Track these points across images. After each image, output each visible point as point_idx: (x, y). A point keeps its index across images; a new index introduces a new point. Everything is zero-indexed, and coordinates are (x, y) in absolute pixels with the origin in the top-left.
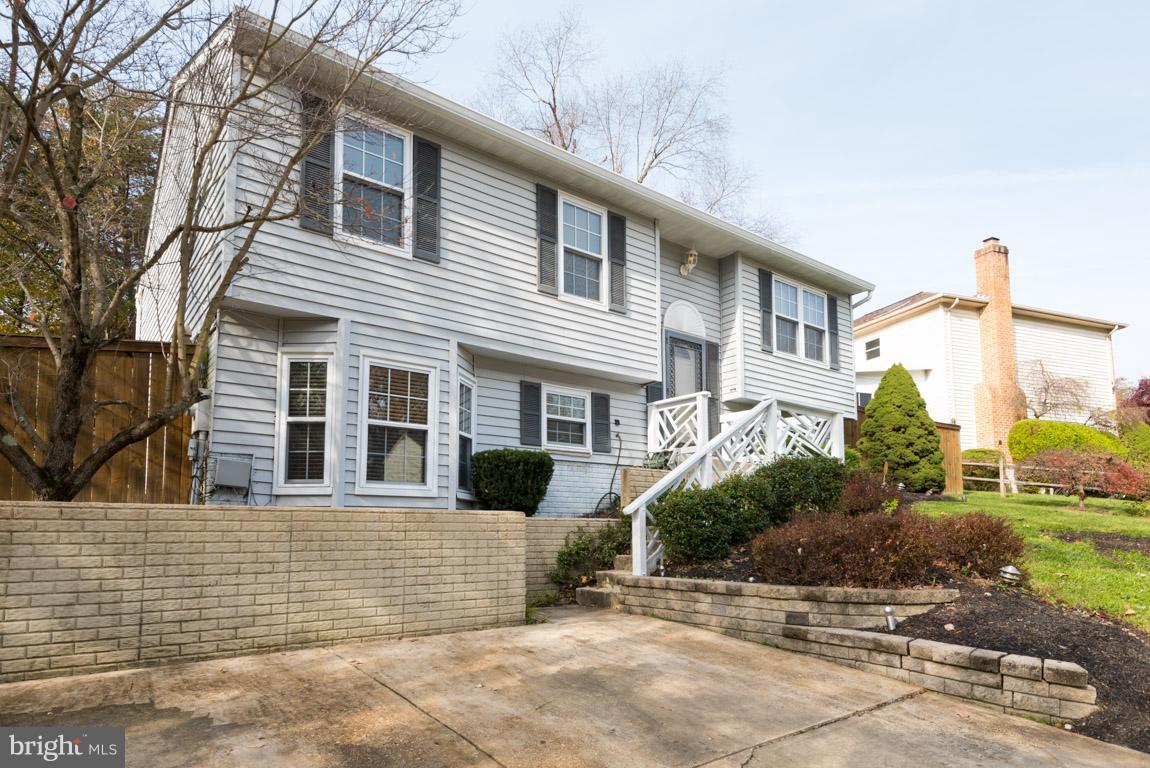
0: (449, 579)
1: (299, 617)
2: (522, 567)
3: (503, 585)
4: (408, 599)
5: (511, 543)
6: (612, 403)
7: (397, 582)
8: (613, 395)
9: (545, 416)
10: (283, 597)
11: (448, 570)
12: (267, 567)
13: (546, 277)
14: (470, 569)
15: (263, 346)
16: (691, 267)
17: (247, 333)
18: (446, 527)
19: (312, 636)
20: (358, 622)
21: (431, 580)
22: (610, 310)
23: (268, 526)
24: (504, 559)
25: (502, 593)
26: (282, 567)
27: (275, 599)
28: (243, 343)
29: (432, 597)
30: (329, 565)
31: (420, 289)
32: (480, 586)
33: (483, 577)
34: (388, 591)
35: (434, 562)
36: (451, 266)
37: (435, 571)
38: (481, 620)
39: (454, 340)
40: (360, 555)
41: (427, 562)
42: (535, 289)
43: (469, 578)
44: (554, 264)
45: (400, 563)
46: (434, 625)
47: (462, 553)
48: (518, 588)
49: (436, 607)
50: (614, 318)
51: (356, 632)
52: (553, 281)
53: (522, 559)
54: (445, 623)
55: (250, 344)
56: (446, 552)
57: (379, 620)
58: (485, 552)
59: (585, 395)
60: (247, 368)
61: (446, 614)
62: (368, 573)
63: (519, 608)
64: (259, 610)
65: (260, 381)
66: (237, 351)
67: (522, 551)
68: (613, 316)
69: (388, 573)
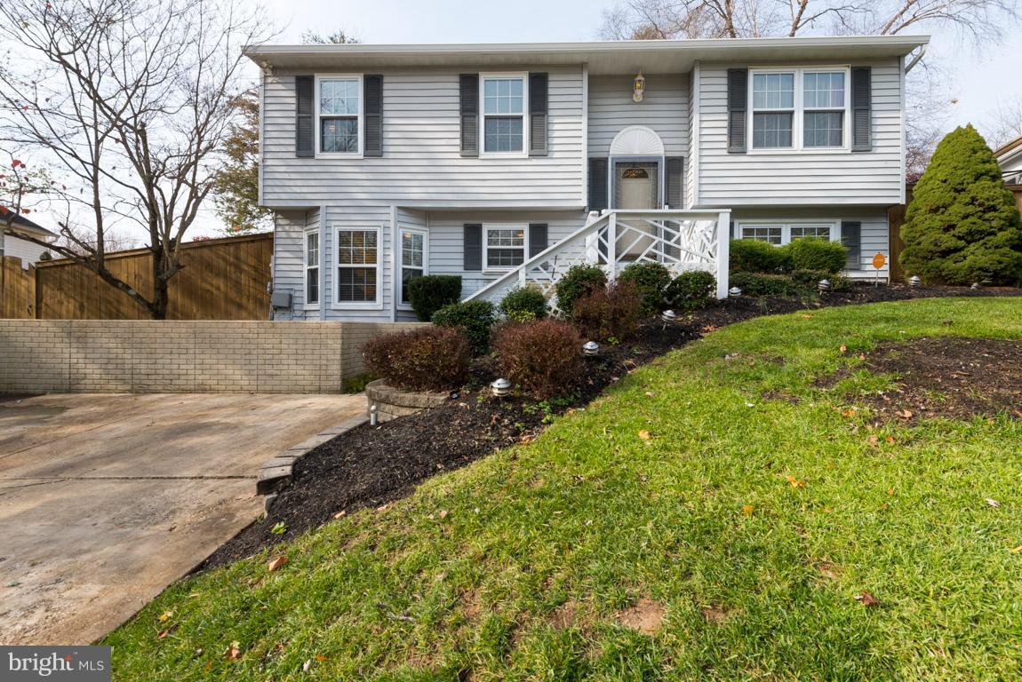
0: (285, 362)
1: (200, 377)
2: (338, 357)
3: (324, 368)
4: (260, 372)
5: (329, 341)
6: (550, 229)
7: (253, 362)
8: (550, 223)
9: (485, 247)
10: (192, 367)
11: (285, 357)
12: (184, 351)
13: (468, 145)
14: (300, 357)
15: (297, 228)
16: (639, 92)
17: (288, 222)
18: (284, 331)
19: (208, 387)
20: (231, 382)
21: (274, 362)
22: (530, 156)
23: (184, 330)
24: (325, 352)
25: (323, 373)
26: (191, 351)
27: (188, 367)
28: (287, 228)
29: (275, 372)
30: (214, 351)
31: (370, 176)
32: (307, 367)
33: (308, 362)
34: (247, 367)
35: (275, 351)
36: (391, 156)
37: (276, 357)
38: (308, 388)
39: (393, 206)
40: (231, 346)
41: (271, 352)
42: (458, 156)
43: (299, 362)
44: (475, 132)
45: (255, 352)
46: (275, 388)
47: (295, 347)
48: (335, 369)
49: (278, 378)
50: (535, 162)
51: (231, 387)
52: (475, 146)
53: (339, 352)
54: (282, 388)
55: (290, 228)
56: (283, 346)
57: (242, 383)
58: (310, 346)
59: (525, 227)
60: (289, 241)
61: (284, 383)
62: (236, 356)
63: (336, 382)
64: (181, 372)
65: (295, 248)
66: (284, 233)
67: (339, 346)
68: (534, 160)
69: (247, 357)
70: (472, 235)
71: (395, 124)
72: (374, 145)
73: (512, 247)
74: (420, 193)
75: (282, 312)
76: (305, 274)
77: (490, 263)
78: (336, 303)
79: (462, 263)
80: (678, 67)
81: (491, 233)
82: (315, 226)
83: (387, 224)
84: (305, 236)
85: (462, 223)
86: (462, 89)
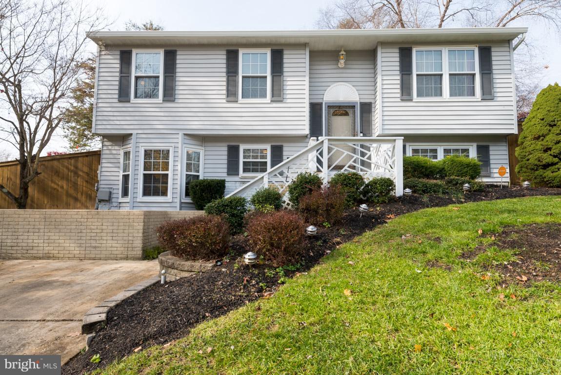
0: (105, 238)
1: (47, 248)
2: (141, 235)
3: (131, 242)
4: (87, 245)
5: (135, 224)
6: (285, 149)
7: (83, 238)
8: (284, 145)
9: (241, 160)
10: (42, 241)
11: (105, 235)
12: (37, 230)
13: (231, 94)
14: (114, 235)
15: (116, 148)
16: (342, 61)
17: (111, 143)
18: (104, 217)
19: (51, 255)
20: (68, 252)
21: (97, 238)
22: (271, 101)
23: (38, 216)
24: (131, 231)
25: (130, 245)
26: (42, 231)
27: (39, 241)
28: (110, 147)
29: (97, 245)
30: (57, 231)
31: (166, 114)
32: (119, 242)
33: (120, 238)
34: (79, 242)
35: (98, 231)
36: (181, 101)
37: (99, 235)
38: (119, 256)
39: (181, 133)
40: (69, 227)
41: (95, 231)
42: (224, 101)
43: (114, 238)
44: (236, 85)
45: (84, 231)
46: (98, 256)
47: (111, 228)
48: (138, 244)
49: (99, 249)
50: (274, 105)
51: (67, 256)
52: (235, 94)
53: (141, 231)
54: (102, 256)
55: (112, 148)
56: (104, 227)
57: (75, 252)
58: (122, 227)
59: (268, 147)
61: (103, 252)
62: (72, 234)
63: (139, 252)
64: (34, 245)
65: (115, 161)
66: (108, 151)
67: (142, 227)
68: (274, 104)
69: (79, 235)
70: (233, 152)
71: (184, 80)
72: (170, 94)
73: (259, 160)
74: (199, 125)
75: (104, 203)
76: (121, 178)
77: (245, 171)
78: (140, 197)
79: (226, 170)
80: (368, 46)
81: (245, 151)
82: (128, 146)
83: (176, 145)
84: (122, 152)
85: (226, 144)
86: (228, 59)
